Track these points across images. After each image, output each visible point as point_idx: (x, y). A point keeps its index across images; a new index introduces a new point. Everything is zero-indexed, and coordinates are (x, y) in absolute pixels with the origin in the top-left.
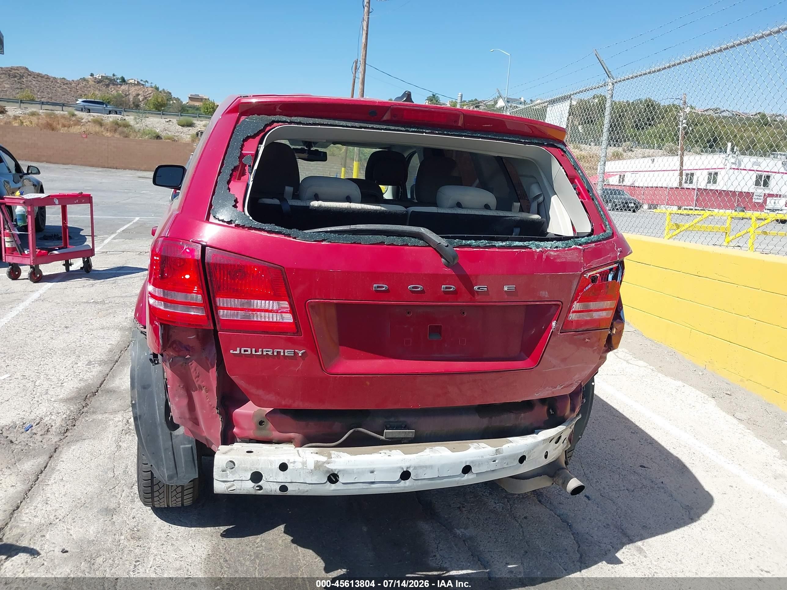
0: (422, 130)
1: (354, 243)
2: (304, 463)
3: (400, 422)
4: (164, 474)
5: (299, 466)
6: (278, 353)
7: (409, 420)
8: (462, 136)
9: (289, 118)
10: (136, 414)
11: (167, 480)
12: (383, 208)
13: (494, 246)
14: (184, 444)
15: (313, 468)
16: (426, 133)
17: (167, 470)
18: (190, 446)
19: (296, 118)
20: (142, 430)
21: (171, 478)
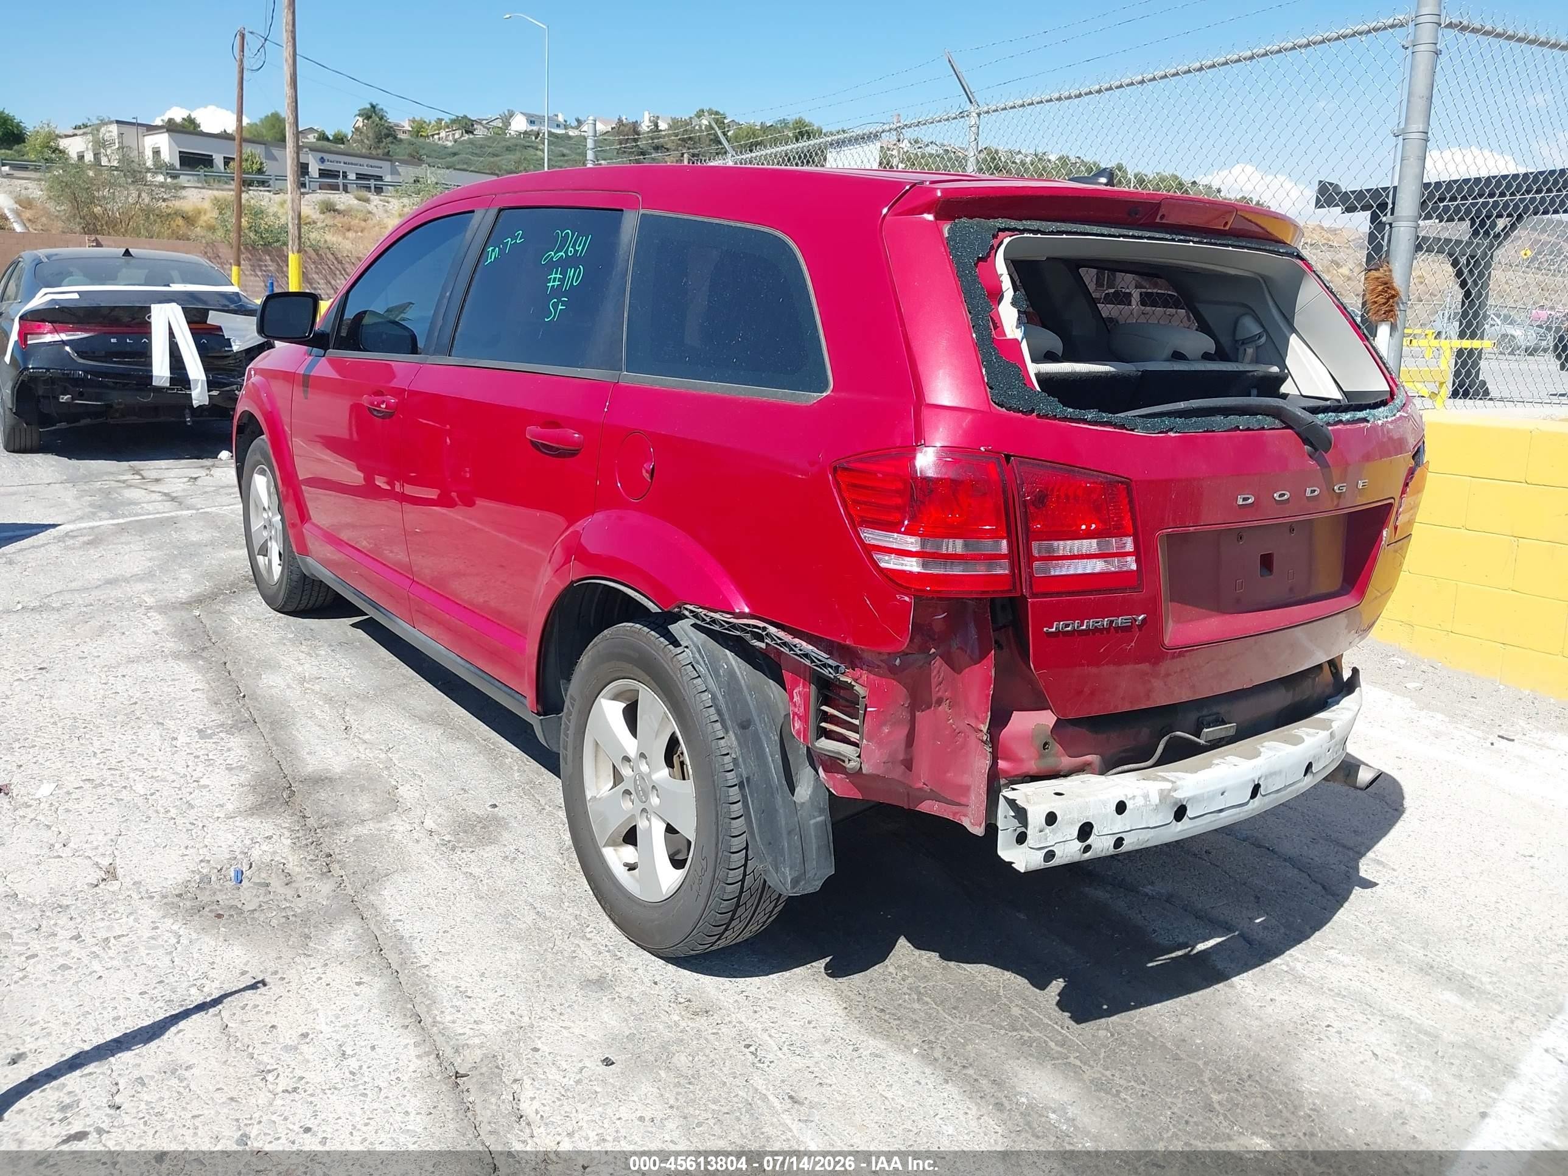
0: (1188, 238)
1: (1204, 432)
2: (1146, 797)
3: (1215, 714)
4: (785, 878)
5: (1140, 801)
6: (1112, 622)
7: (1222, 709)
8: (1227, 246)
9: (1020, 223)
10: (741, 776)
11: (789, 888)
12: (1112, 369)
13: (1340, 421)
14: (815, 817)
15: (1157, 801)
16: (1193, 242)
17: (791, 869)
18: (822, 818)
19: (1029, 222)
20: (752, 804)
21: (795, 882)
